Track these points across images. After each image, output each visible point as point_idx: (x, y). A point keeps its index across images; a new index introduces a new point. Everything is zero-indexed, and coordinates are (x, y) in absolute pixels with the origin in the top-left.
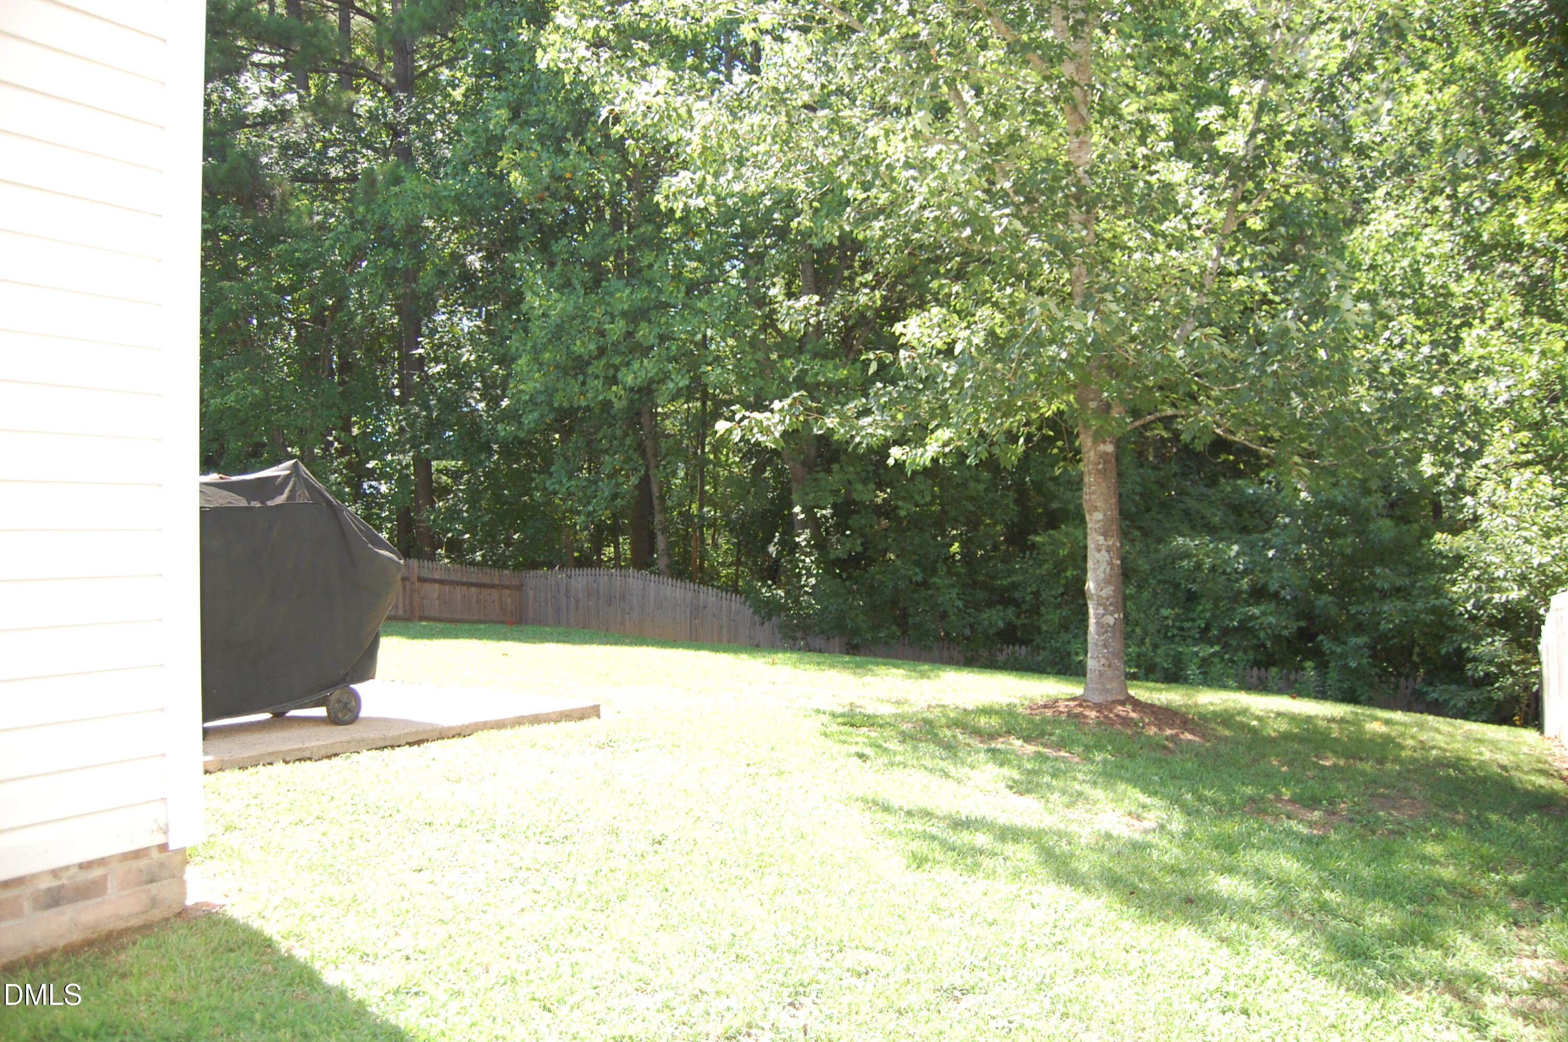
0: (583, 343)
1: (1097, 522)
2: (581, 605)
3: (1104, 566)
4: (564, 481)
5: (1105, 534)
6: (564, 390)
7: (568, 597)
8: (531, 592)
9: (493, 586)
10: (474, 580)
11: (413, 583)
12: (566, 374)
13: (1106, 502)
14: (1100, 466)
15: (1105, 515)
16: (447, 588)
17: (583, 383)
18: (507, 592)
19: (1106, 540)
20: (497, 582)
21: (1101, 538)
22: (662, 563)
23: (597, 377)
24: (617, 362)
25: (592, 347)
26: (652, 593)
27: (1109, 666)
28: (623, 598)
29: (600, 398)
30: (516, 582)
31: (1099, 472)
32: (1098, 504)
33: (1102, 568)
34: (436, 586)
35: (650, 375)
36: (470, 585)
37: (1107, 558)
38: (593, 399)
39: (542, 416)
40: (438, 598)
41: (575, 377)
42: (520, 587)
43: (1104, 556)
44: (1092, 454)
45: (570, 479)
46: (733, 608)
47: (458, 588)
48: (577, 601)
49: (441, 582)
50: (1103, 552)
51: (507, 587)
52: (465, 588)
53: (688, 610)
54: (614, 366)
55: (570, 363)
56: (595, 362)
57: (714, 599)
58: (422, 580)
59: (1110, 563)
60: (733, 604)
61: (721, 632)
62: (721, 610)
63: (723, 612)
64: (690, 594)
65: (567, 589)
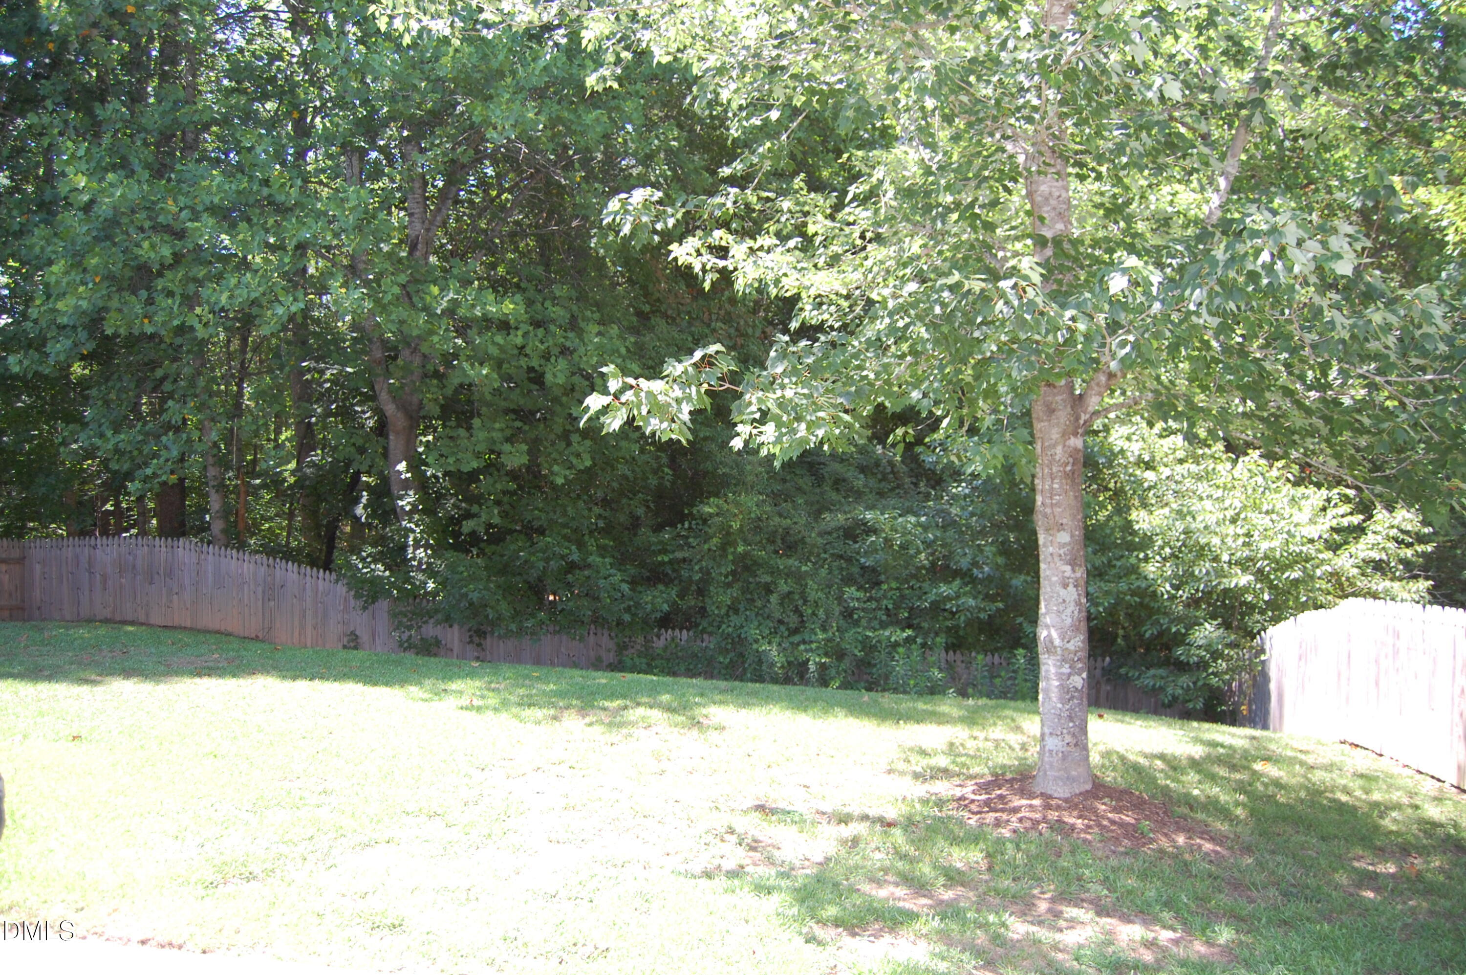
0: (153, 246)
1: (1062, 546)
2: (110, 583)
3: (1072, 608)
4: (109, 434)
5: (1073, 563)
6: (120, 310)
7: (91, 573)
8: (37, 568)
12: (120, 290)
13: (1074, 517)
14: (1069, 468)
15: (1072, 536)
17: (150, 302)
19: (1074, 571)
21: (1068, 568)
22: (217, 527)
23: (170, 294)
24: (201, 275)
25: (166, 252)
26: (210, 569)
27: (1076, 745)
28: (169, 574)
29: (176, 323)
30: (15, 554)
31: (1066, 475)
32: (1065, 521)
33: (1068, 611)
35: (254, 295)
37: (1075, 596)
38: (164, 323)
39: (76, 345)
41: (134, 293)
42: (21, 560)
43: (1071, 594)
44: (1059, 450)
45: (117, 431)
46: (321, 588)
48: (105, 578)
50: (1071, 588)
51: (3, 561)
53: (260, 589)
54: (195, 280)
55: (128, 273)
56: (169, 274)
57: (295, 576)
59: (1078, 603)
60: (320, 582)
61: (304, 617)
62: (304, 589)
63: (309, 592)
64: (263, 570)
65: (90, 563)
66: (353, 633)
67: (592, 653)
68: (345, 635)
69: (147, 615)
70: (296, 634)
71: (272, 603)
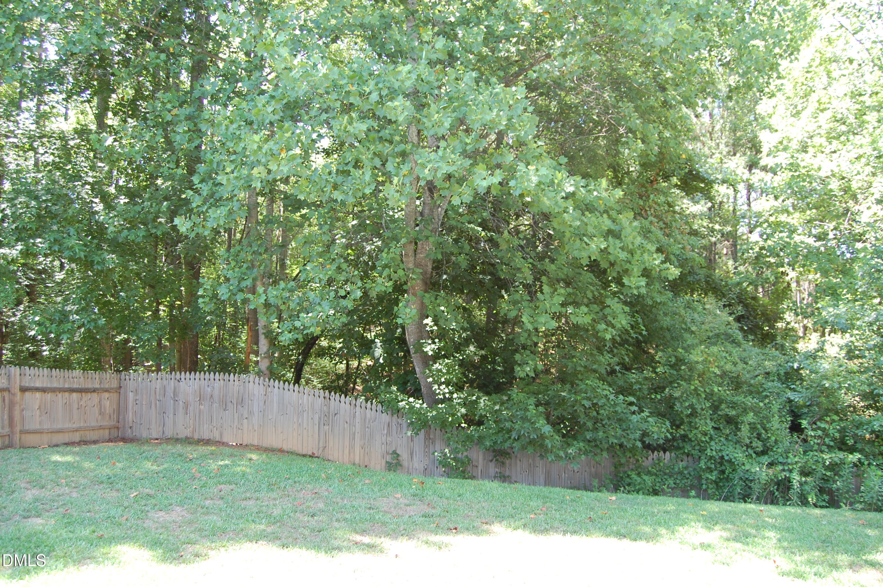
2: (191, 409)
8: (131, 395)
9: (94, 391)
10: (75, 386)
11: (14, 394)
16: (49, 396)
18: (106, 395)
20: (97, 386)
26: (275, 399)
28: (241, 402)
30: (114, 384)
34: (38, 395)
36: (72, 390)
40: (39, 408)
42: (118, 389)
46: (368, 416)
47: (60, 395)
48: (186, 406)
49: (44, 390)
51: (107, 391)
52: (67, 394)
53: (317, 416)
57: (347, 406)
58: (24, 390)
60: (368, 411)
61: (354, 439)
62: (354, 417)
63: (358, 419)
64: (321, 400)
65: (175, 393)
66: (394, 452)
67: (593, 470)
68: (388, 453)
69: (221, 435)
70: (347, 451)
71: (326, 427)
